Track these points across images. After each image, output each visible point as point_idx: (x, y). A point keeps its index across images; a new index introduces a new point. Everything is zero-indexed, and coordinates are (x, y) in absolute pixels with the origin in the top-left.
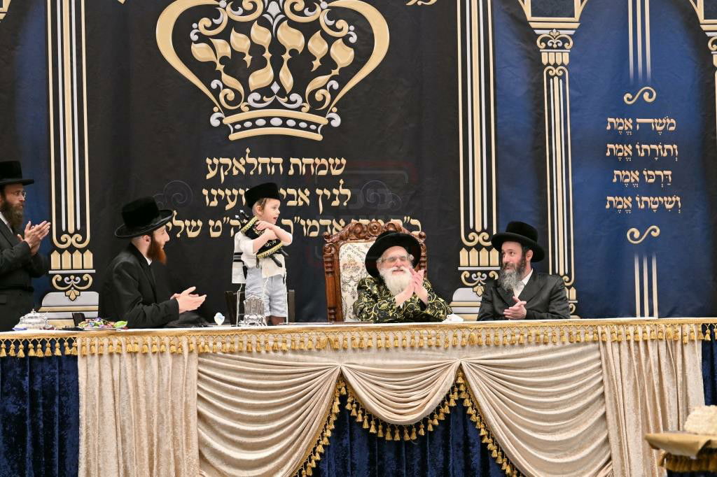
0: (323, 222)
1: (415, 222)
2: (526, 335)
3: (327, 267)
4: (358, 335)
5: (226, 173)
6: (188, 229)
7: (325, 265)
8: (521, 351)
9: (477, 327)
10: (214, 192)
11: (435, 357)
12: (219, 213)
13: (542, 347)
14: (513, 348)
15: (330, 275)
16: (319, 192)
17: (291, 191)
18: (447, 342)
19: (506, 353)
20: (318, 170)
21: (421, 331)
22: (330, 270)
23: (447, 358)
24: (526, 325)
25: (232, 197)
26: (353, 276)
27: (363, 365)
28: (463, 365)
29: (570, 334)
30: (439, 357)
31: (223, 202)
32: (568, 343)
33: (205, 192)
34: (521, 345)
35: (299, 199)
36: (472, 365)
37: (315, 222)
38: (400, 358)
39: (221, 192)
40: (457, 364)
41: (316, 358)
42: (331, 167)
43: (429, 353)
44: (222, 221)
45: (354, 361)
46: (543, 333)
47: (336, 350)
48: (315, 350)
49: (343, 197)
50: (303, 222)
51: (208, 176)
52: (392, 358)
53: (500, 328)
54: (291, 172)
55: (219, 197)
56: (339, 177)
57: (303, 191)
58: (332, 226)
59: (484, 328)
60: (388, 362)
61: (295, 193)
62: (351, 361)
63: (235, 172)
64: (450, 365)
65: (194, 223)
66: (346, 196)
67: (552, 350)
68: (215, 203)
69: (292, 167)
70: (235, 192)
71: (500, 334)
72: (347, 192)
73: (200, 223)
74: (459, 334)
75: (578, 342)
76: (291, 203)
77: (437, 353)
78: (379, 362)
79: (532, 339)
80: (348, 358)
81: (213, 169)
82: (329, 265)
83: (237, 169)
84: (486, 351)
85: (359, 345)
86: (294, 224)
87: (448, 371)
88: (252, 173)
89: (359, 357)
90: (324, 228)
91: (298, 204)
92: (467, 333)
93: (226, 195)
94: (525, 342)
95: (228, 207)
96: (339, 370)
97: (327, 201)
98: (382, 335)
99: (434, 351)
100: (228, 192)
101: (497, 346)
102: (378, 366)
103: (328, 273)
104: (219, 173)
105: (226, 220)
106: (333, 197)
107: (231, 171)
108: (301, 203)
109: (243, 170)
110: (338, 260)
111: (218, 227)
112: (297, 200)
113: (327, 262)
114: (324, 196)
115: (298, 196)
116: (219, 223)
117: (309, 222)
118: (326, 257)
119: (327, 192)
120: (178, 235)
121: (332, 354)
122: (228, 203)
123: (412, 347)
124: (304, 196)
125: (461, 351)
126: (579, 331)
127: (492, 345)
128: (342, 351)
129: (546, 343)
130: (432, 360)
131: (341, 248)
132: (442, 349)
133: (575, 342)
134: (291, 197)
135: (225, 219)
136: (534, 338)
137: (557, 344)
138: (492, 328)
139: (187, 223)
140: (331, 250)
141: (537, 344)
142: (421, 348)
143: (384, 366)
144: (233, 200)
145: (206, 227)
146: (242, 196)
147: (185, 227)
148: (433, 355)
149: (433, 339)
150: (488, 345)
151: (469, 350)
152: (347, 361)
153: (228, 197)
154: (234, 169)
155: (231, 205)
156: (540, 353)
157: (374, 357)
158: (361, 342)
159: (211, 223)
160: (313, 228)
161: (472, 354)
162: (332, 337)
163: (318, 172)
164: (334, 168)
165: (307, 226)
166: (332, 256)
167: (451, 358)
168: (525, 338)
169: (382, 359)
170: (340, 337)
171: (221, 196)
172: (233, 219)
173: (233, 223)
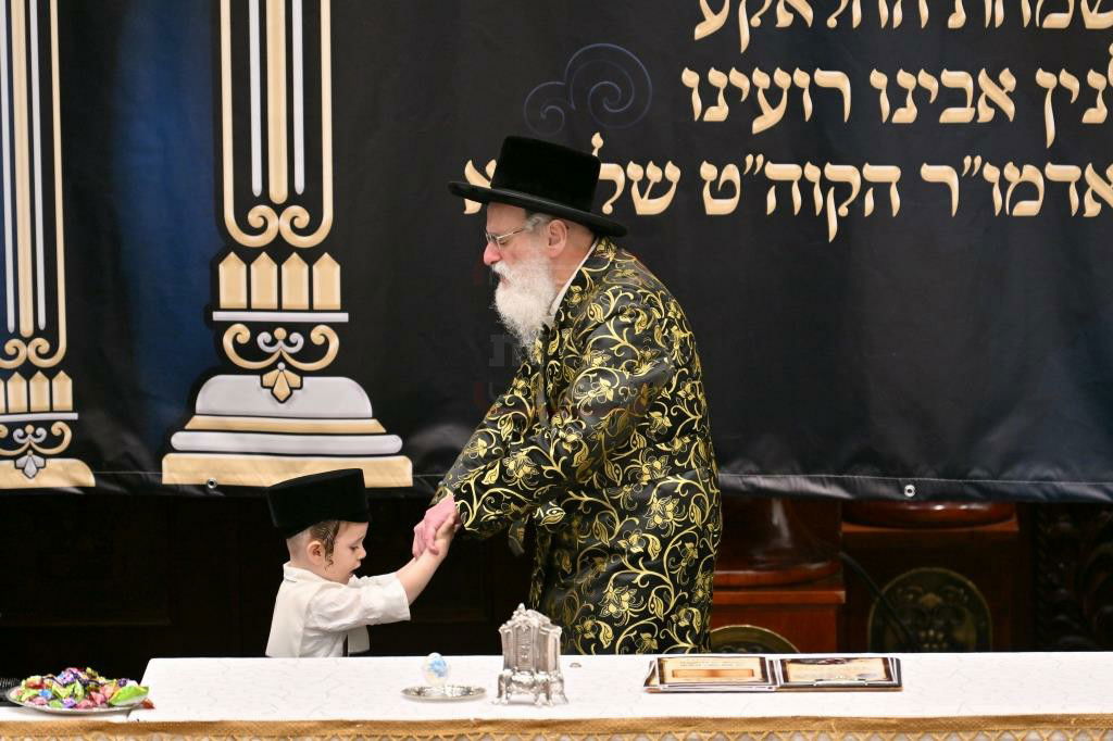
0: (1056, 172)
5: (756, 21)
6: (635, 190)
10: (716, 78)
12: (732, 141)
16: (1045, 79)
17: (956, 78)
20: (1044, 14)
25: (773, 95)
31: (745, 108)
33: (690, 78)
35: (982, 102)
37: (1031, 173)
39: (738, 79)
42: (1084, 5)
44: (741, 168)
50: (991, 173)
51: (701, 32)
54: (957, 19)
55: (732, 92)
56: (1105, 35)
57: (994, 78)
58: (1082, 186)
61: (969, 85)
63: (784, 19)
65: (654, 173)
68: (719, 112)
69: (958, 4)
70: (782, 78)
73: (673, 173)
76: (953, 115)
81: (716, 9)
83: (789, 8)
86: (964, 182)
88: (832, 22)
90: (1057, 190)
91: (977, 115)
93: (754, 88)
95: (758, 126)
97: (1069, 109)
100: (761, 79)
104: (732, 22)
105: (754, 164)
106: (1088, 96)
107: (770, 16)
108: (986, 114)
109: (808, 14)
111: (729, 184)
112: (975, 104)
114: (1061, 92)
115: (978, 91)
116: (731, 173)
117: (1011, 172)
119: (1070, 82)
120: (607, 208)
122: (760, 113)
124: (999, 93)
134: (954, 97)
135: (749, 159)
139: (635, 171)
144: (774, 104)
145: (691, 183)
146: (801, 91)
147: (629, 183)
153: (761, 95)
154: (780, 8)
155: (769, 117)
159: (708, 171)
160: (1026, 191)
163: (1042, 20)
164: (1091, 8)
165: (1004, 184)
171: (739, 91)
172: (774, 162)
173: (776, 171)
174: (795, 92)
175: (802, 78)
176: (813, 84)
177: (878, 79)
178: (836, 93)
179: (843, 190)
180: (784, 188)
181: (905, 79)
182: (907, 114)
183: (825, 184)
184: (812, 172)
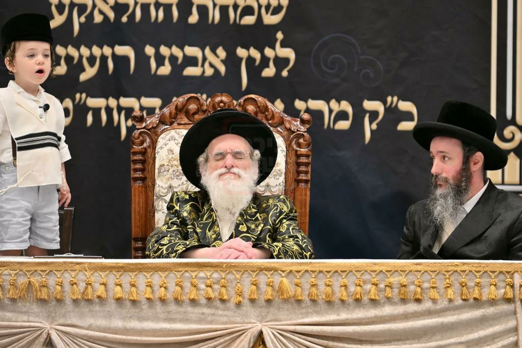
1: (406, 106)
2: (382, 286)
3: (136, 170)
4: (83, 277)
5: (83, 19)
7: (132, 166)
8: (372, 313)
9: (294, 268)
10: (60, 50)
11: (218, 318)
12: (68, 85)
13: (412, 307)
14: (360, 307)
15: (138, 184)
16: (241, 52)
17: (192, 51)
18: (240, 294)
19: (344, 316)
20: (241, 17)
21: (194, 274)
22: (138, 175)
23: (238, 319)
24: (384, 269)
25: (92, 60)
26: (174, 185)
27: (89, 328)
28: (265, 333)
29: (463, 285)
30: (225, 319)
31: (76, 67)
32: (459, 302)
34: (374, 302)
35: (207, 65)
36: (282, 333)
38: (156, 319)
39: (72, 51)
40: (255, 331)
41: (9, 315)
42: (263, 11)
43: (206, 311)
44: (73, 100)
45: (75, 321)
46: (413, 283)
47: (43, 302)
48: (6, 301)
49: (281, 62)
52: (141, 319)
53: (336, 272)
54: (194, 18)
55: (69, 59)
56: (275, 28)
57: (214, 51)
59: (307, 271)
60: (134, 324)
61: (199, 55)
62: (69, 322)
63: (98, 18)
64: (243, 332)
66: (286, 61)
67: (429, 313)
68: (61, 70)
69: (194, 10)
70: (96, 51)
71: (337, 282)
72: (289, 53)
74: (263, 279)
75: (475, 299)
76: (190, 71)
77: (220, 312)
78: (118, 323)
79: (394, 293)
80: (64, 316)
81: (61, 12)
82: (139, 166)
83: (101, 12)
84: (310, 310)
85: (83, 293)
87: (238, 341)
88: (124, 19)
89: (82, 316)
91: (204, 72)
92: (277, 279)
93: (81, 57)
94: (380, 297)
95: (83, 77)
96: (44, 336)
97: (255, 69)
98: (126, 279)
99: (217, 308)
100: (85, 51)
101: (329, 303)
102: (115, 331)
103: (136, 179)
104: (70, 19)
105: (81, 99)
106: (265, 62)
107: (91, 17)
108: (209, 72)
109: (111, 15)
110: (154, 159)
112: (203, 66)
113: (135, 162)
114: (250, 60)
115: (205, 59)
116: (68, 103)
118: (135, 153)
119: (255, 54)
121: (35, 308)
122: (84, 70)
123: (177, 301)
124: (215, 60)
125: (265, 311)
126: (478, 280)
127: (320, 301)
128: (54, 303)
129: (418, 301)
130: (211, 322)
131: (160, 139)
132: (232, 304)
133: (472, 300)
134: (191, 61)
135: (78, 96)
136: (396, 290)
137: (439, 302)
138: (320, 272)
140: (142, 143)
141: (404, 301)
142: (193, 302)
143: (126, 331)
144: (92, 64)
146: (107, 58)
148: (213, 314)
149: (216, 287)
150: (314, 301)
151: (279, 308)
152: (61, 321)
153: (85, 61)
154: (96, 12)
155: (89, 72)
156: (406, 317)
157: (109, 316)
158: (86, 288)
161: (282, 315)
162: (36, 280)
164: (267, 13)
166: (144, 153)
167: (246, 321)
168: (380, 291)
169: (124, 319)
170: (52, 281)
171: (72, 58)
172: (92, 97)
173: (93, 102)
174: (104, 58)
175: (107, 51)
176: (114, 55)
177: (149, 50)
178: (126, 59)
179: (129, 111)
180: (97, 112)
181: (164, 50)
182: (166, 70)
183: (120, 109)
184: (113, 102)
